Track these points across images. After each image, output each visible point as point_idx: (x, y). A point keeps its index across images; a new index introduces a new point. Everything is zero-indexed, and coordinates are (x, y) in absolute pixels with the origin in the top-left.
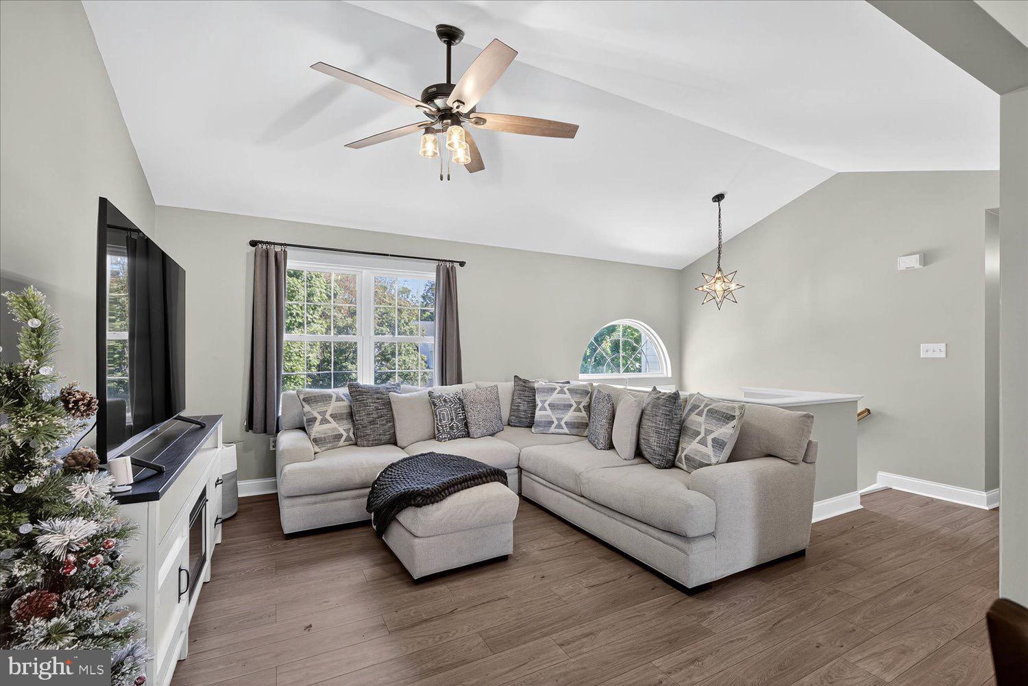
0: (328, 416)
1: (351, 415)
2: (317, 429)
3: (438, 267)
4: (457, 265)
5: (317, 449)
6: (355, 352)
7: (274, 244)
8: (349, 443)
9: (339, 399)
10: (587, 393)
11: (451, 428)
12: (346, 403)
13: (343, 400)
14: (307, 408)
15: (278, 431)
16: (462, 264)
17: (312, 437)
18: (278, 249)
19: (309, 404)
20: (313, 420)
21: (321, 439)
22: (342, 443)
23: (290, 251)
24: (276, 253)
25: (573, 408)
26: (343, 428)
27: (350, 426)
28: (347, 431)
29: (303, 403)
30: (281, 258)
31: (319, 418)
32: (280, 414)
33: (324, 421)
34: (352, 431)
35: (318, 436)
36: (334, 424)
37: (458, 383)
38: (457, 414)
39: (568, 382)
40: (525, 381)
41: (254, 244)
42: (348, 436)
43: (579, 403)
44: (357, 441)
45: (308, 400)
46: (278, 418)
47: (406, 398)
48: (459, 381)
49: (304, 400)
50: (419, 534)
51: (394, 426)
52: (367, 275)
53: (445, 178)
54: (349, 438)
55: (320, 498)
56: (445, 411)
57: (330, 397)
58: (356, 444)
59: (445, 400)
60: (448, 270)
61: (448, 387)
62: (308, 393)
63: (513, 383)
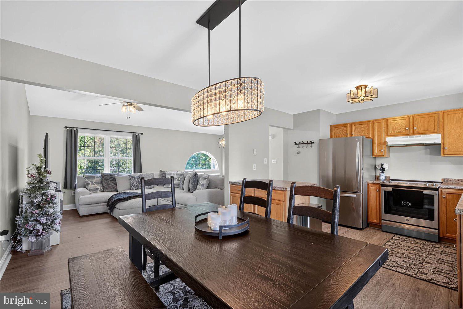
0: (94, 183)
1: (102, 182)
2: (90, 187)
3: (133, 135)
4: (140, 135)
5: (90, 193)
6: (103, 163)
7: (74, 128)
8: (101, 191)
9: (97, 177)
10: (182, 175)
11: (136, 186)
12: (100, 179)
13: (99, 178)
14: (87, 180)
15: (75, 188)
16: (142, 134)
17: (88, 189)
18: (75, 129)
19: (87, 179)
20: (89, 184)
21: (91, 190)
22: (99, 191)
23: (79, 130)
24: (75, 131)
25: (177, 180)
26: (99, 186)
27: (101, 186)
28: (100, 187)
29: (86, 179)
30: (76, 133)
31: (91, 183)
32: (76, 183)
33: (92, 184)
34: (102, 188)
35: (91, 188)
36: (96, 185)
37: (141, 173)
38: (138, 182)
39: (177, 172)
40: (163, 172)
41: (66, 127)
42: (101, 189)
43: (179, 178)
44: (104, 190)
45: (87, 178)
46: (75, 185)
47: (121, 177)
48: (141, 172)
49: (86, 178)
50: (120, 209)
51: (116, 186)
52: (107, 137)
53: (128, 118)
54: (101, 190)
55: (92, 205)
56: (134, 181)
57: (94, 177)
58: (104, 191)
59: (134, 178)
60: (136, 136)
61: (137, 174)
62: (87, 175)
63: (159, 172)
